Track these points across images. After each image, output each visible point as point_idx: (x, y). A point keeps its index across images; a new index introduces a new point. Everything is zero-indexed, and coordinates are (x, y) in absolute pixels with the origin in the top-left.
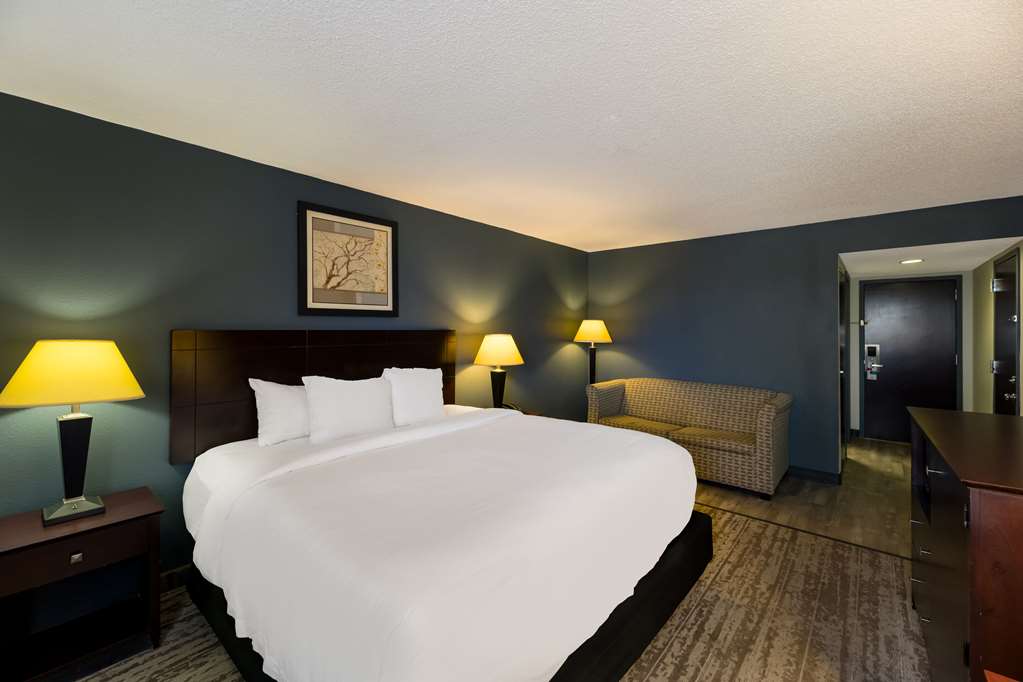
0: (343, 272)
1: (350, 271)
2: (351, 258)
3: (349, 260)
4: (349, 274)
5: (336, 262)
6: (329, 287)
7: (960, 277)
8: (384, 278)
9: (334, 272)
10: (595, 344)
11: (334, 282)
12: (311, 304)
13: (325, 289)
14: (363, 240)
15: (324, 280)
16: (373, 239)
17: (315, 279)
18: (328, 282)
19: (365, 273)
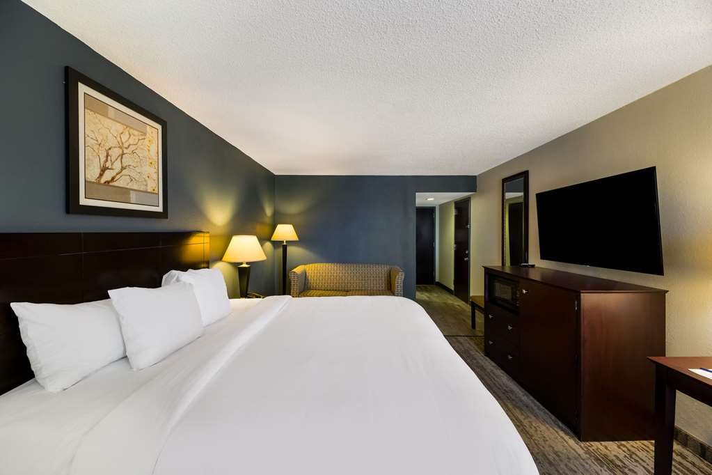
0: (117, 166)
1: (124, 165)
2: (125, 151)
3: (123, 154)
4: (123, 168)
5: (110, 152)
6: (103, 181)
7: (435, 207)
8: (155, 176)
9: (108, 164)
10: (286, 242)
11: (108, 176)
12: (83, 201)
13: (98, 183)
14: (136, 133)
15: (98, 172)
16: (145, 134)
17: (88, 170)
18: (101, 175)
19: (138, 170)
